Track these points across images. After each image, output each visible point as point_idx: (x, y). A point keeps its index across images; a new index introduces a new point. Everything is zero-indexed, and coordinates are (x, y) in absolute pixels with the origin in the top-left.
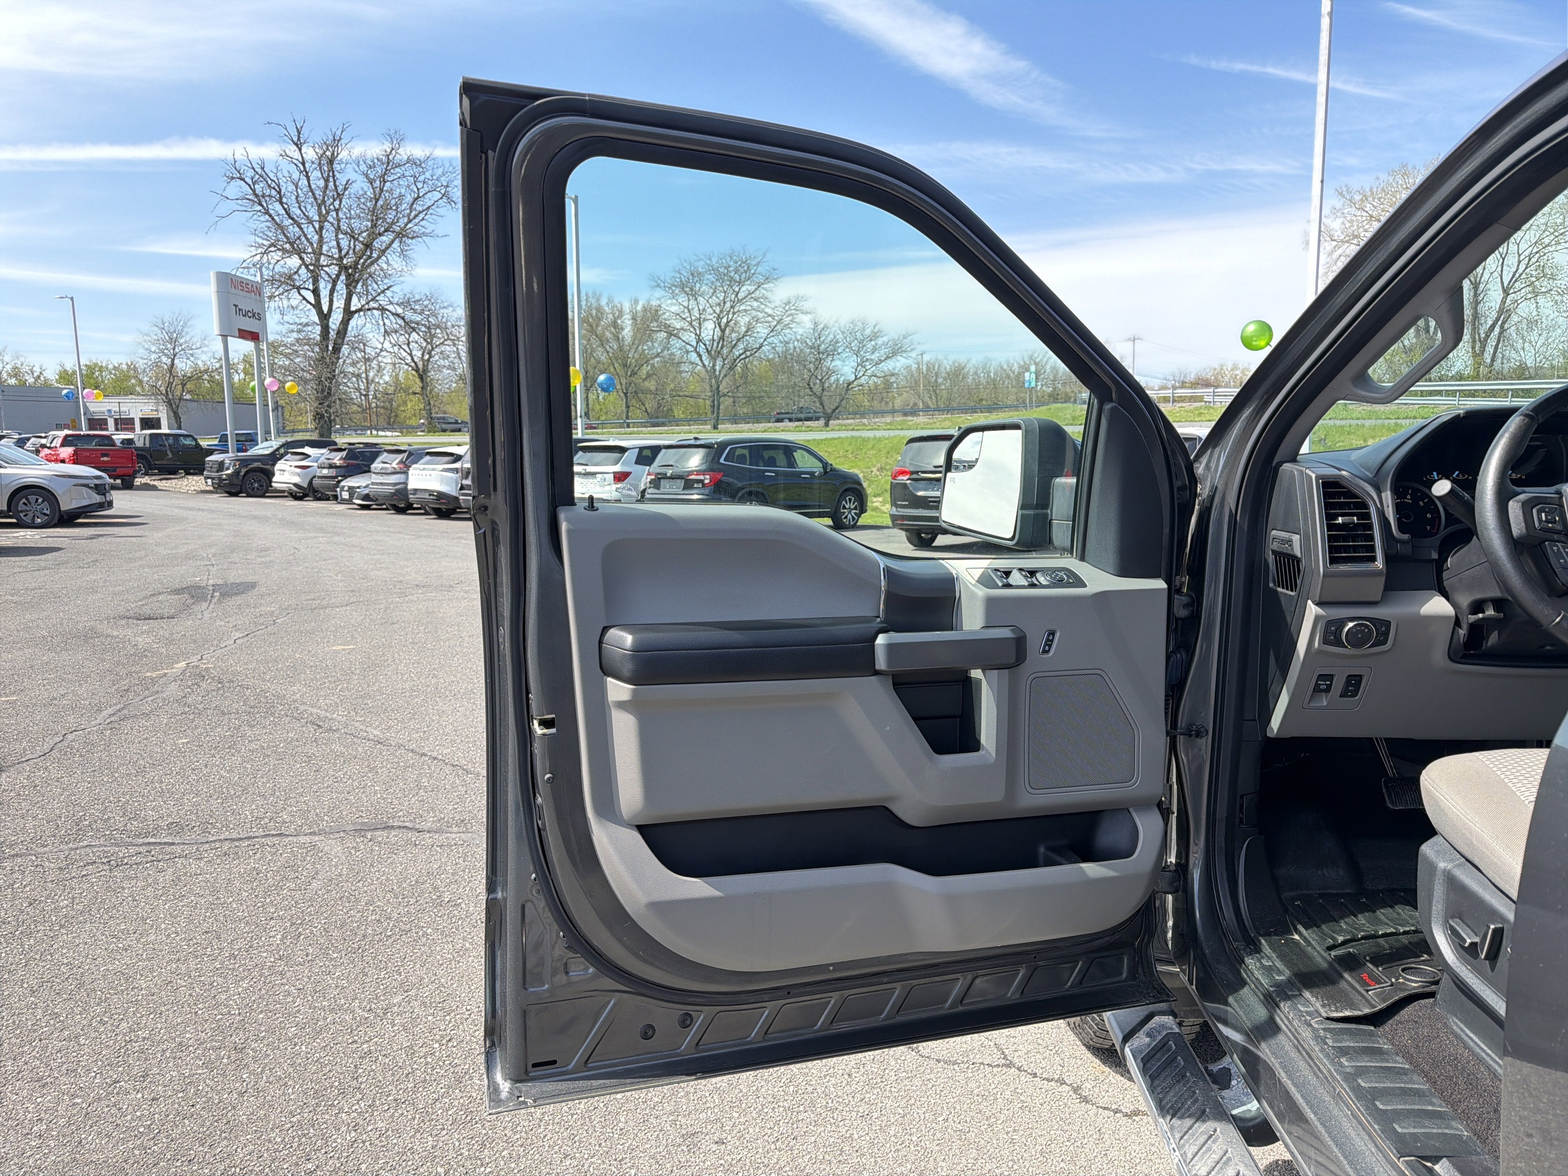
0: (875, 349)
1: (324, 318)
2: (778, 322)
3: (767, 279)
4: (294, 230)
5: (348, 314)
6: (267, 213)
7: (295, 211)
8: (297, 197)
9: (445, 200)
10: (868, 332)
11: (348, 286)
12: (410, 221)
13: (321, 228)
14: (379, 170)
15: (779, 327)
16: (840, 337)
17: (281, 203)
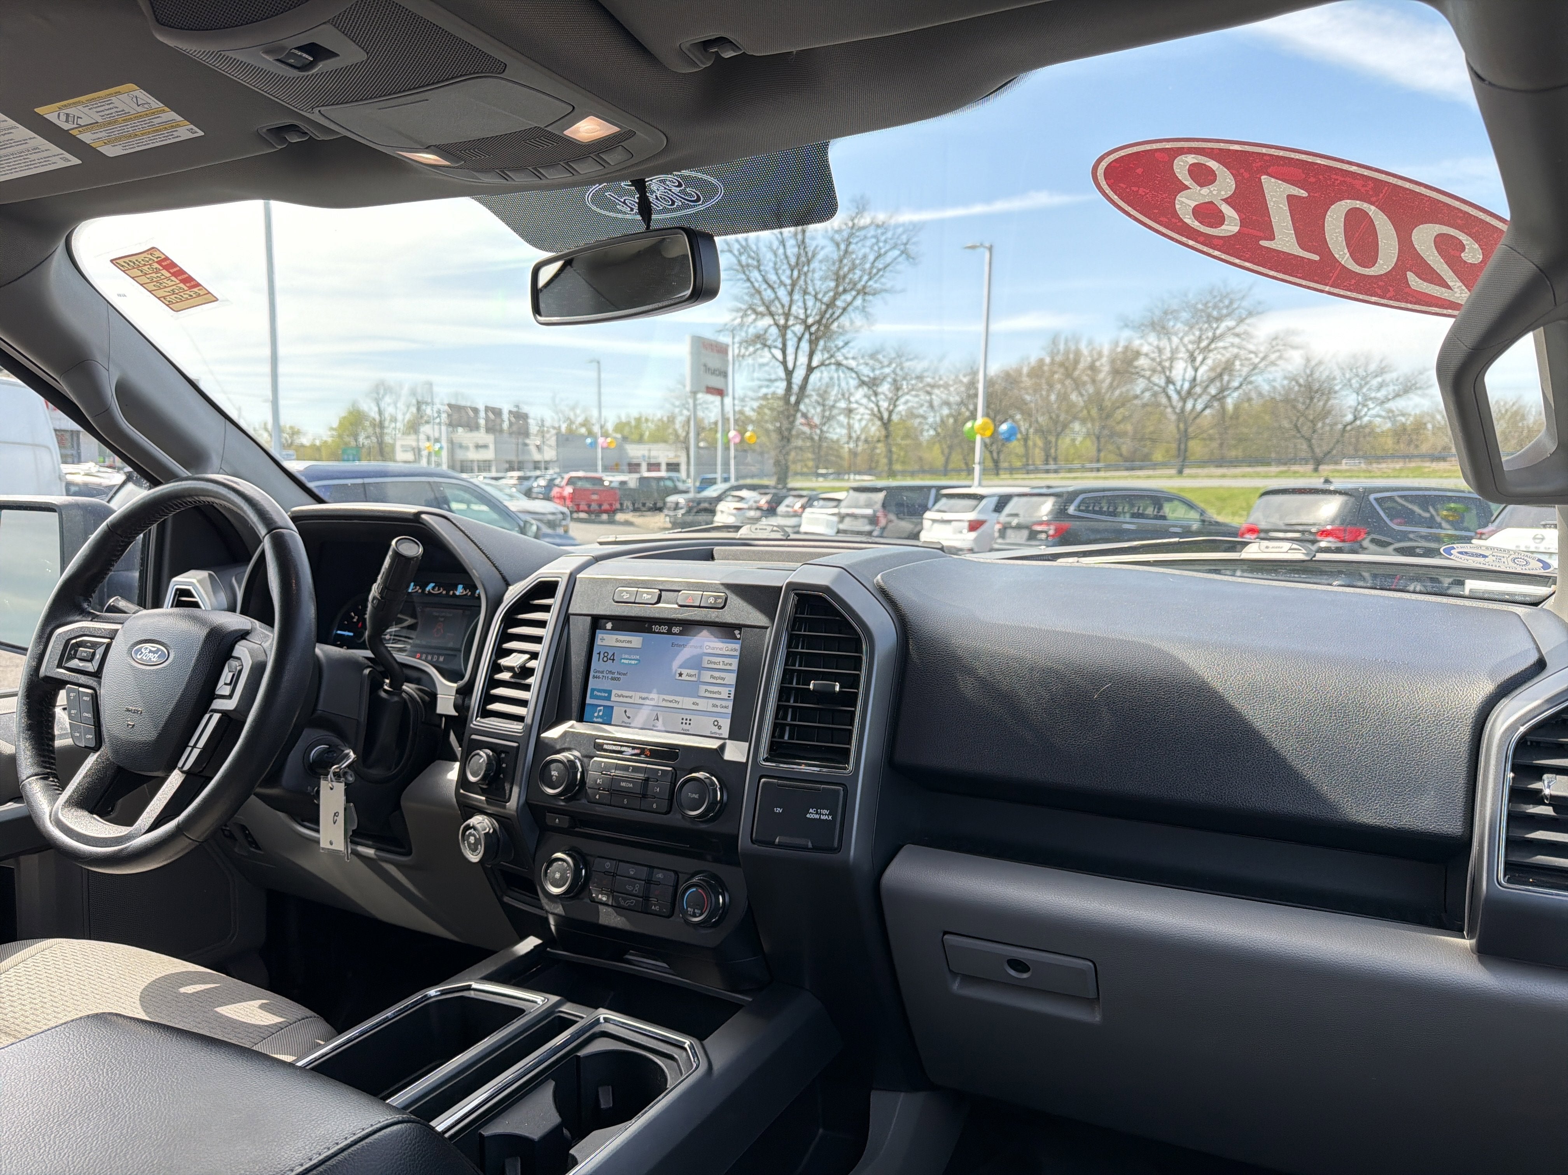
0: (1380, 387)
1: (789, 373)
2: (1263, 359)
3: (1250, 314)
4: (768, 294)
5: (810, 369)
6: (748, 280)
7: (772, 277)
8: (775, 264)
9: (904, 256)
10: (1373, 367)
11: (810, 342)
12: (870, 279)
13: (792, 291)
14: (845, 234)
15: (1262, 365)
16: (1337, 373)
17: (760, 271)
